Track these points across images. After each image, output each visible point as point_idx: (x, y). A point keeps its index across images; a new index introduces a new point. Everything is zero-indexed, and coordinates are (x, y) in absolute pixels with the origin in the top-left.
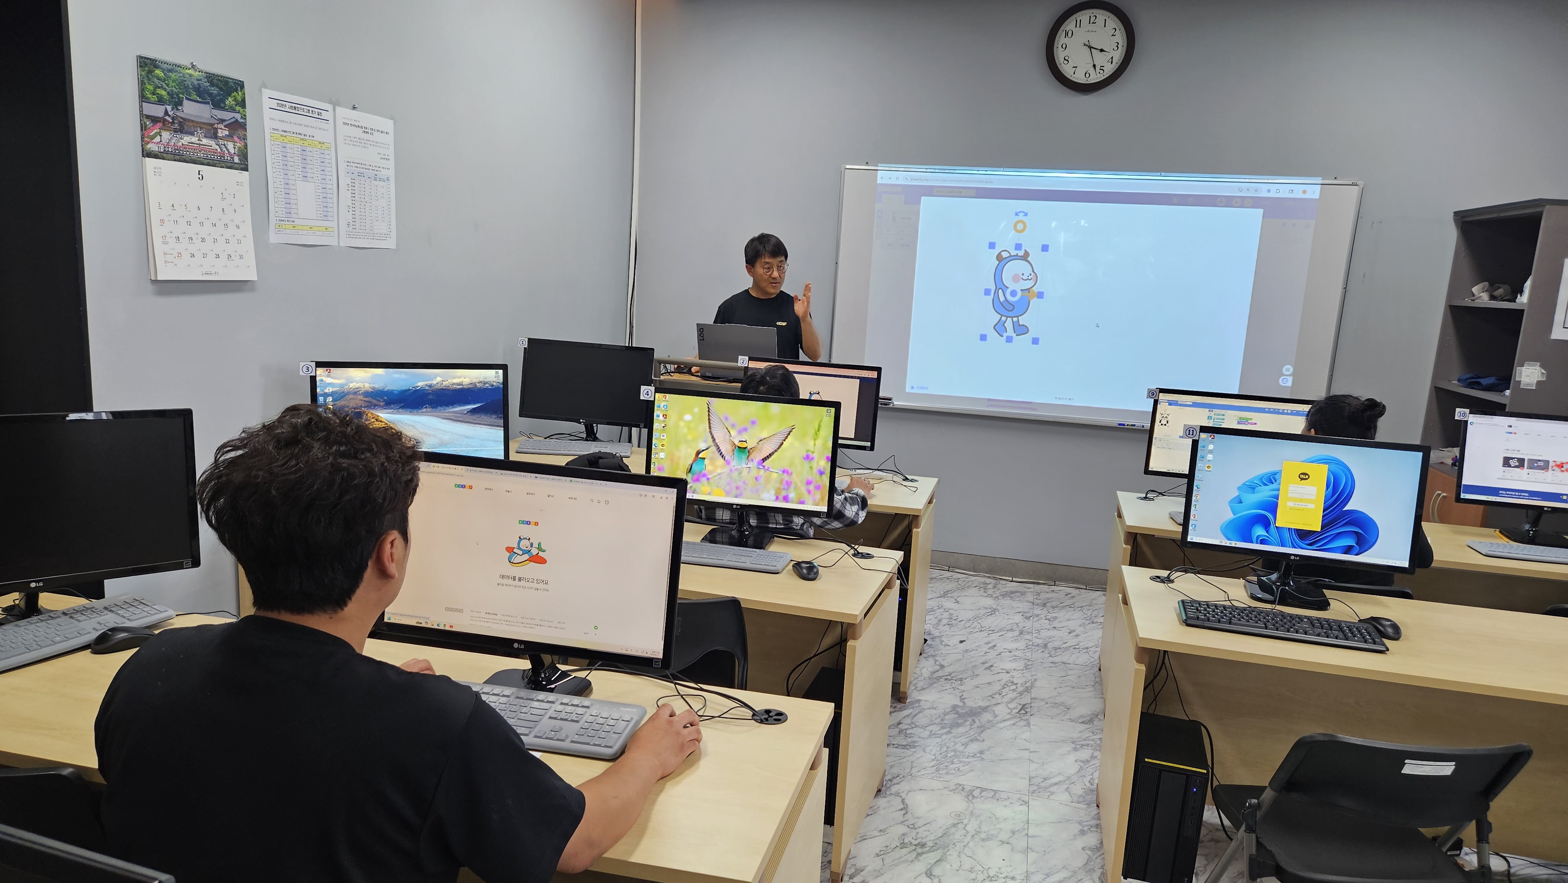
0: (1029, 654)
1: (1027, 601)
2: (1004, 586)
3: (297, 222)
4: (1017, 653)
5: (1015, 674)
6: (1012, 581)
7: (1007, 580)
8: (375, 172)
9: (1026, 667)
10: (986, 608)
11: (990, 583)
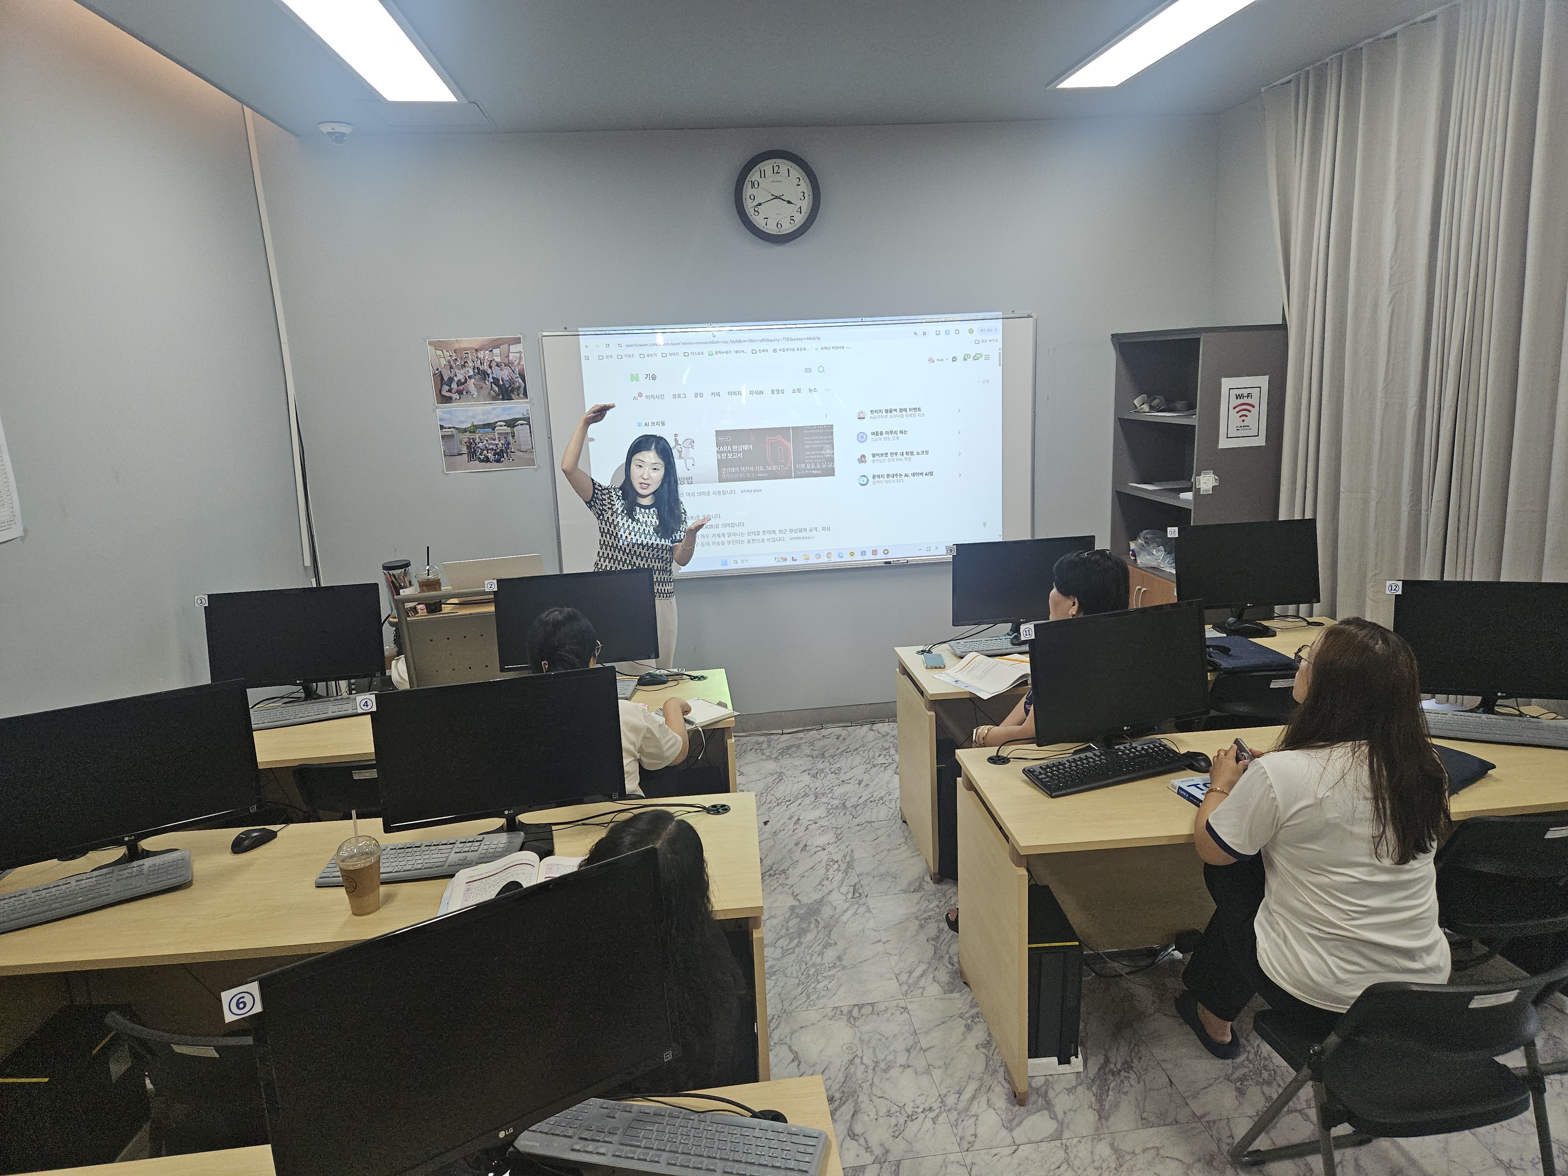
1: (805, 755)
9: (838, 837)
11: (763, 741)
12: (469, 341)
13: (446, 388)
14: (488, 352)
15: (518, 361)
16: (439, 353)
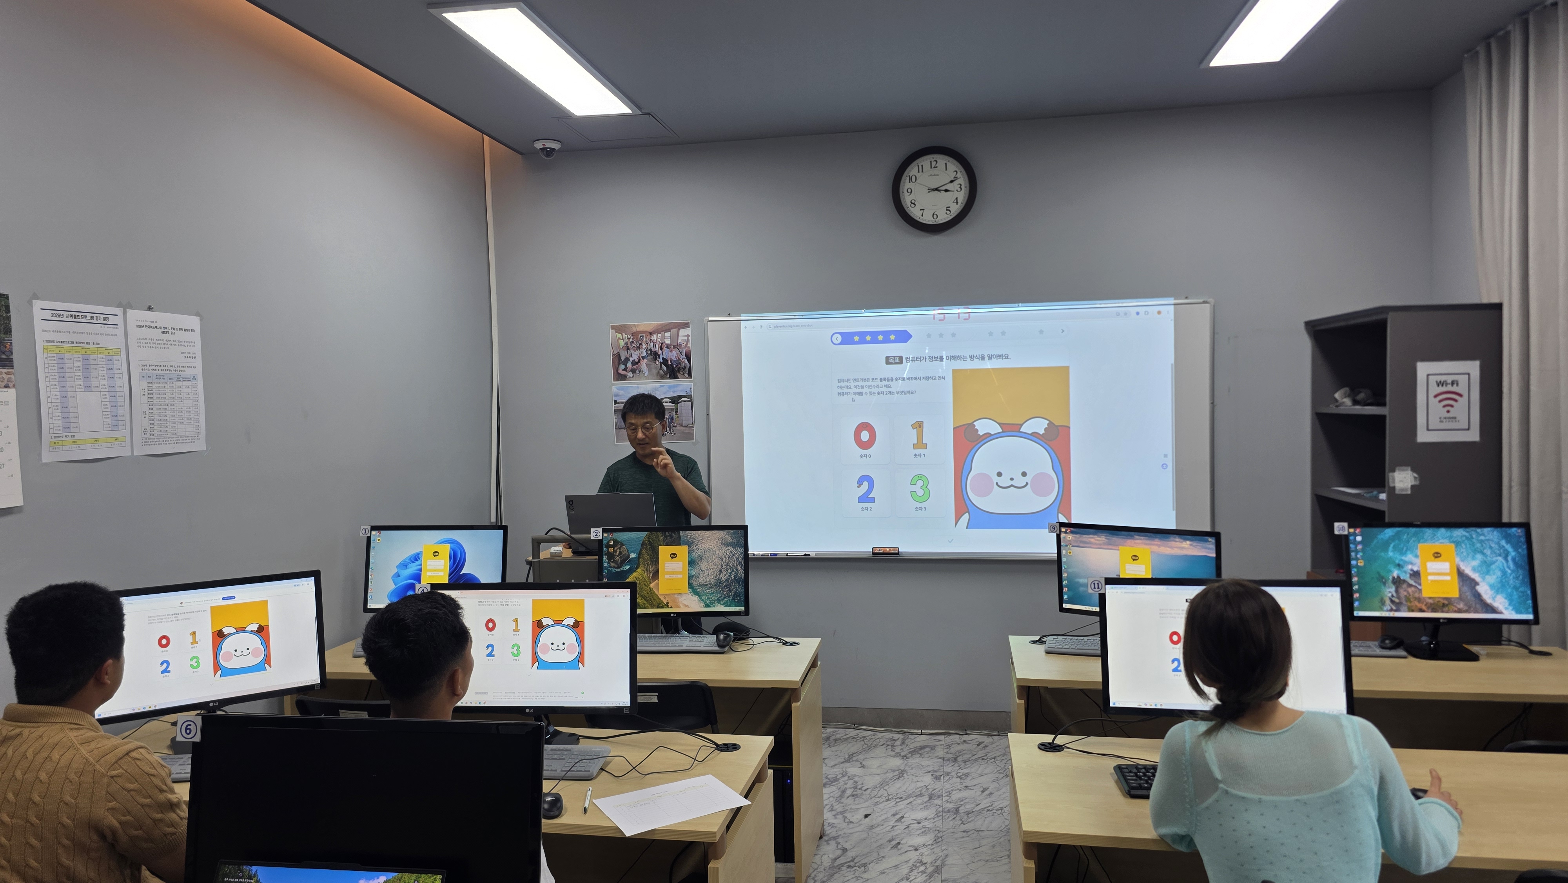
0: (939, 823)
1: (937, 757)
2: (913, 741)
3: (78, 436)
4: (926, 824)
5: (924, 850)
6: (921, 734)
7: (916, 734)
8: (178, 372)
9: (937, 840)
10: (894, 771)
11: (898, 739)
12: (645, 324)
13: (622, 367)
14: (659, 335)
15: (685, 343)
16: (619, 335)
